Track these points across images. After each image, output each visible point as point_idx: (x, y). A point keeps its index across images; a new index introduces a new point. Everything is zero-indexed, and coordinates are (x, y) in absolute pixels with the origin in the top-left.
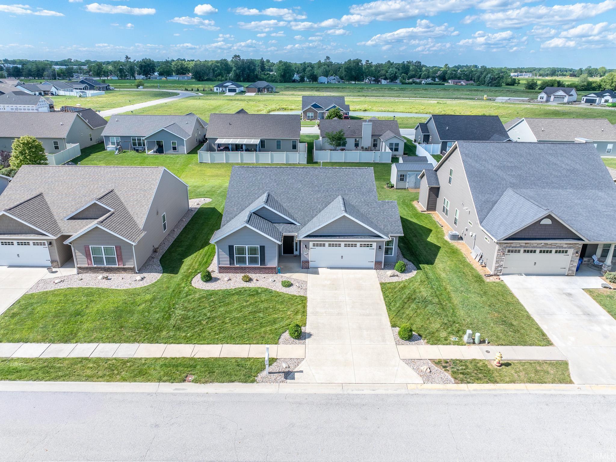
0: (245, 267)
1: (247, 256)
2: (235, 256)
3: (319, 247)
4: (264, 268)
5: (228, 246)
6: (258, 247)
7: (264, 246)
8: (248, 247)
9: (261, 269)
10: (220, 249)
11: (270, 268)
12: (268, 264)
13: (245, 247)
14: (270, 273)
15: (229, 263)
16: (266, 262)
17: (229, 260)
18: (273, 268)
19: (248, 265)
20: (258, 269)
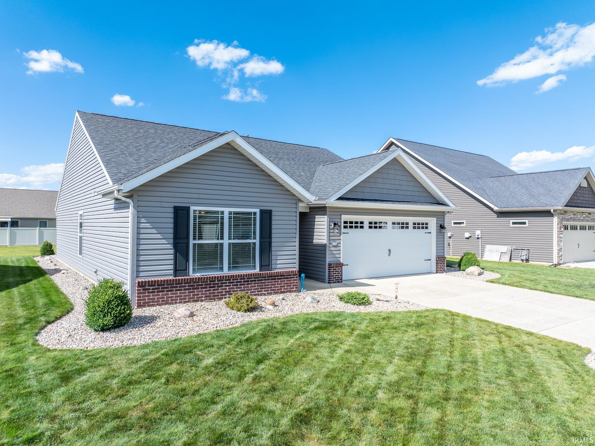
0: (219, 280)
1: (226, 242)
2: (191, 242)
4: (268, 277)
5: (172, 210)
6: (255, 214)
7: (271, 211)
8: (230, 213)
9: (262, 280)
10: (143, 220)
11: (284, 276)
12: (278, 266)
13: (222, 213)
14: (284, 289)
15: (172, 267)
16: (273, 258)
17: (172, 257)
18: (291, 275)
19: (226, 272)
20: (255, 281)
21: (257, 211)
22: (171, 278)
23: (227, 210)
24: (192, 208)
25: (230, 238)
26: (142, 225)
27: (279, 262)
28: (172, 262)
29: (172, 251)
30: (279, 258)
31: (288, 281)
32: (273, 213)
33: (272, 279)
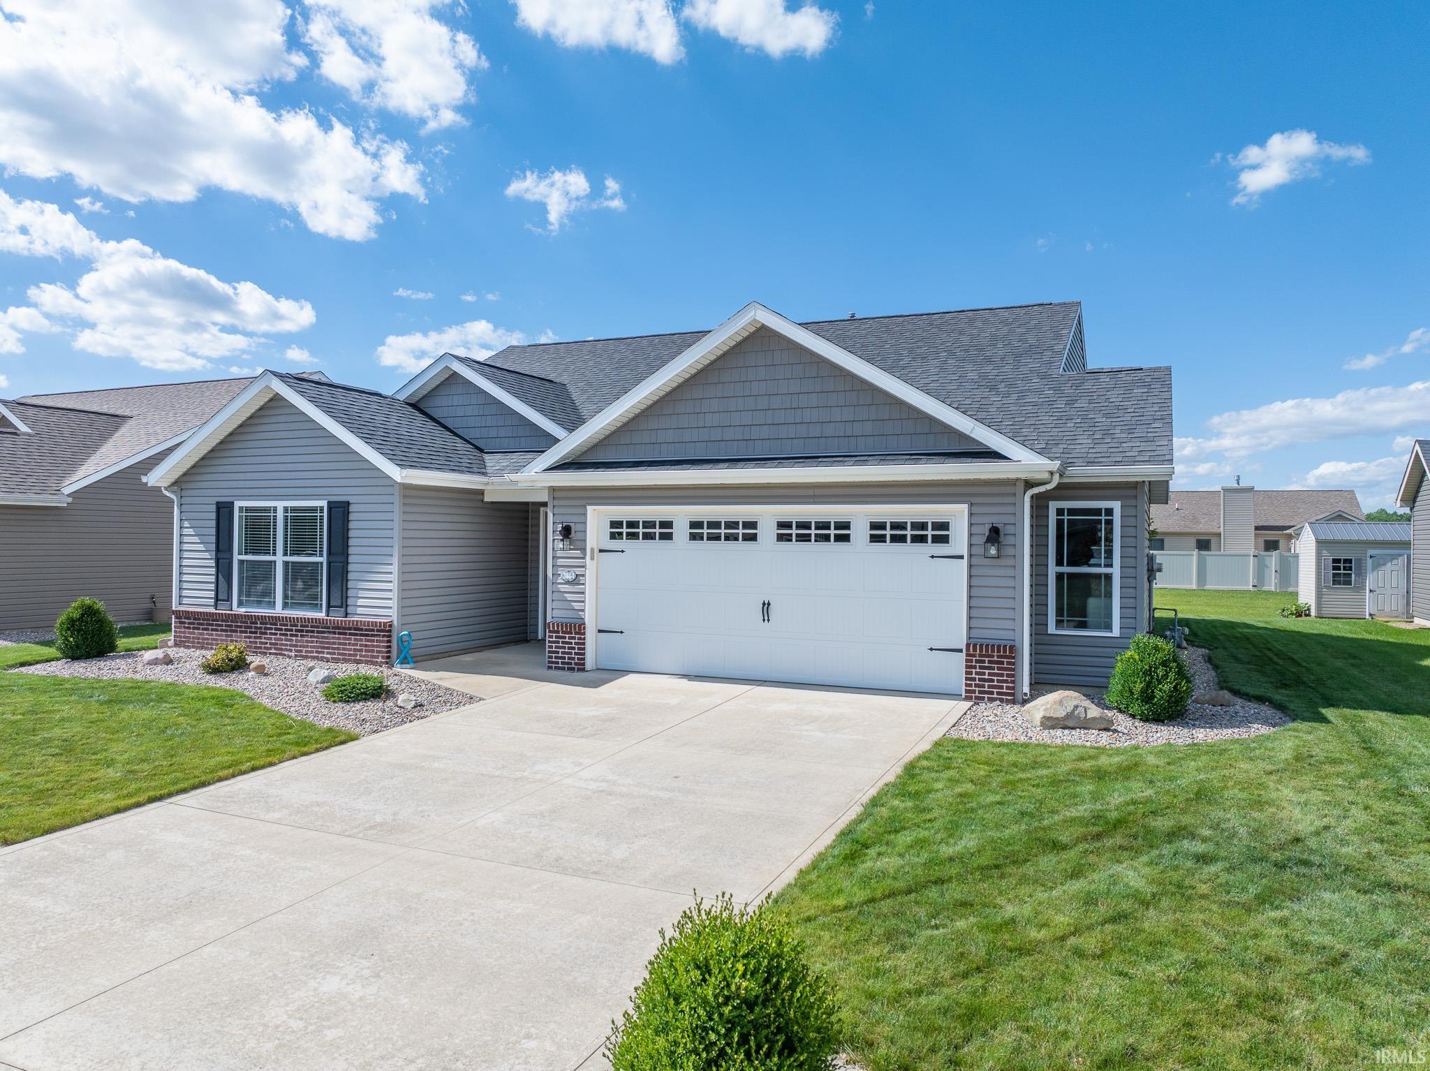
0: (263, 619)
1: (279, 559)
2: (237, 557)
3: (641, 543)
4: (340, 629)
5: (214, 508)
6: (322, 509)
7: (348, 503)
8: (286, 509)
9: (324, 632)
10: (186, 524)
11: (362, 630)
12: (360, 610)
13: (275, 509)
14: (361, 656)
15: (212, 594)
16: (350, 593)
17: (213, 579)
18: (373, 630)
19: (278, 610)
20: (313, 632)
21: (324, 503)
22: (212, 610)
23: (280, 505)
24: (238, 504)
25: (285, 554)
26: (185, 531)
27: (360, 602)
28: (212, 586)
29: (213, 571)
30: (361, 594)
31: (368, 641)
32: (352, 508)
33: (339, 633)
